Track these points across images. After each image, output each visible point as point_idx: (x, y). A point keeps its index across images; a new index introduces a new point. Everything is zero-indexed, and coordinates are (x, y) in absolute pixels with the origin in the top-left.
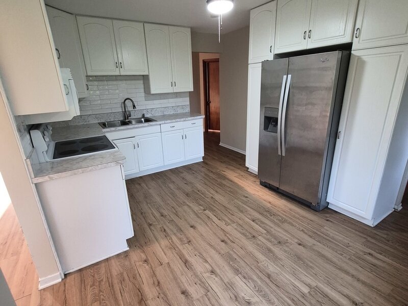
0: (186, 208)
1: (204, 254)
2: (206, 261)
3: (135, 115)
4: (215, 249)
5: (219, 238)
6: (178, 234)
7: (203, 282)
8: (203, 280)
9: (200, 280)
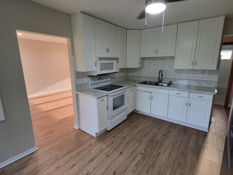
0: (138, 144)
1: (100, 166)
2: (95, 169)
3: (166, 81)
4: (106, 170)
5: (117, 170)
6: (112, 149)
7: (80, 171)
8: (82, 171)
9: (81, 170)
